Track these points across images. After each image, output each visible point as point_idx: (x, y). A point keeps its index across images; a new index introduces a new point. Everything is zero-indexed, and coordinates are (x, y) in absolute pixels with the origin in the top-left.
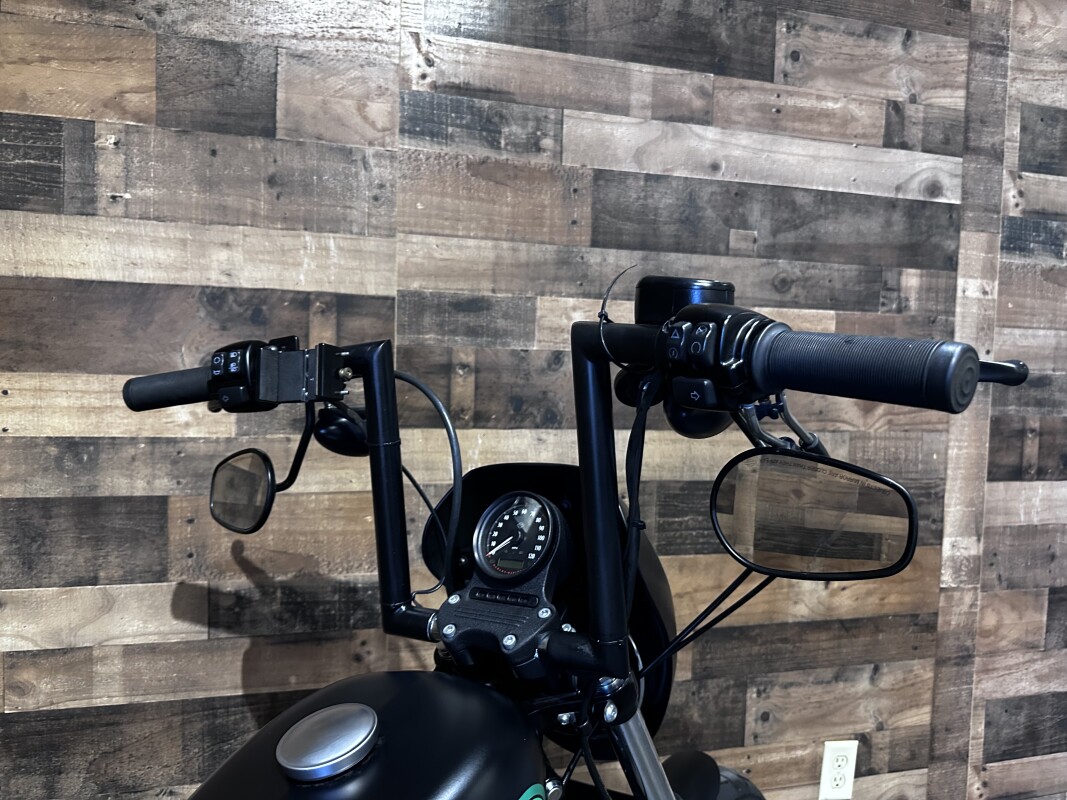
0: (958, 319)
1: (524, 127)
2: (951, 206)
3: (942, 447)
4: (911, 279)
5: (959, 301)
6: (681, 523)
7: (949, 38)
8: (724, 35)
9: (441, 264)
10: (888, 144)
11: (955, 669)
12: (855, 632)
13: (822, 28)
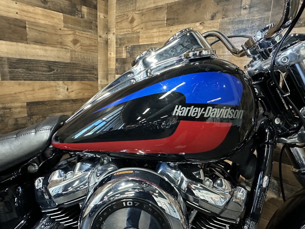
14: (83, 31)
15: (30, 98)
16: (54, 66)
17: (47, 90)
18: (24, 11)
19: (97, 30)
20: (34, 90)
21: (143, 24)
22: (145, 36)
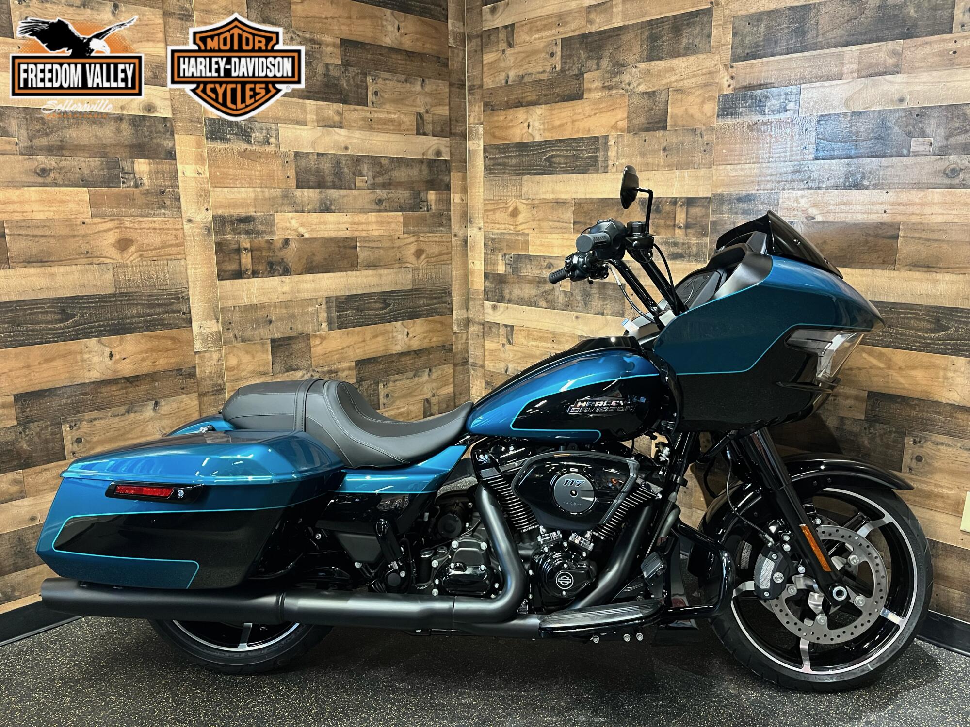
0: (452, 213)
1: (262, 133)
2: (446, 161)
3: (449, 271)
4: (432, 196)
5: (452, 205)
6: (346, 314)
7: (440, 81)
8: (345, 85)
9: (230, 201)
10: (418, 133)
11: (461, 367)
12: (420, 355)
13: (387, 79)
14: (429, 233)
15: (360, 353)
16: (390, 299)
17: (380, 339)
18: (354, 224)
19: (450, 226)
20: (364, 341)
21: (535, 223)
22: (538, 242)
